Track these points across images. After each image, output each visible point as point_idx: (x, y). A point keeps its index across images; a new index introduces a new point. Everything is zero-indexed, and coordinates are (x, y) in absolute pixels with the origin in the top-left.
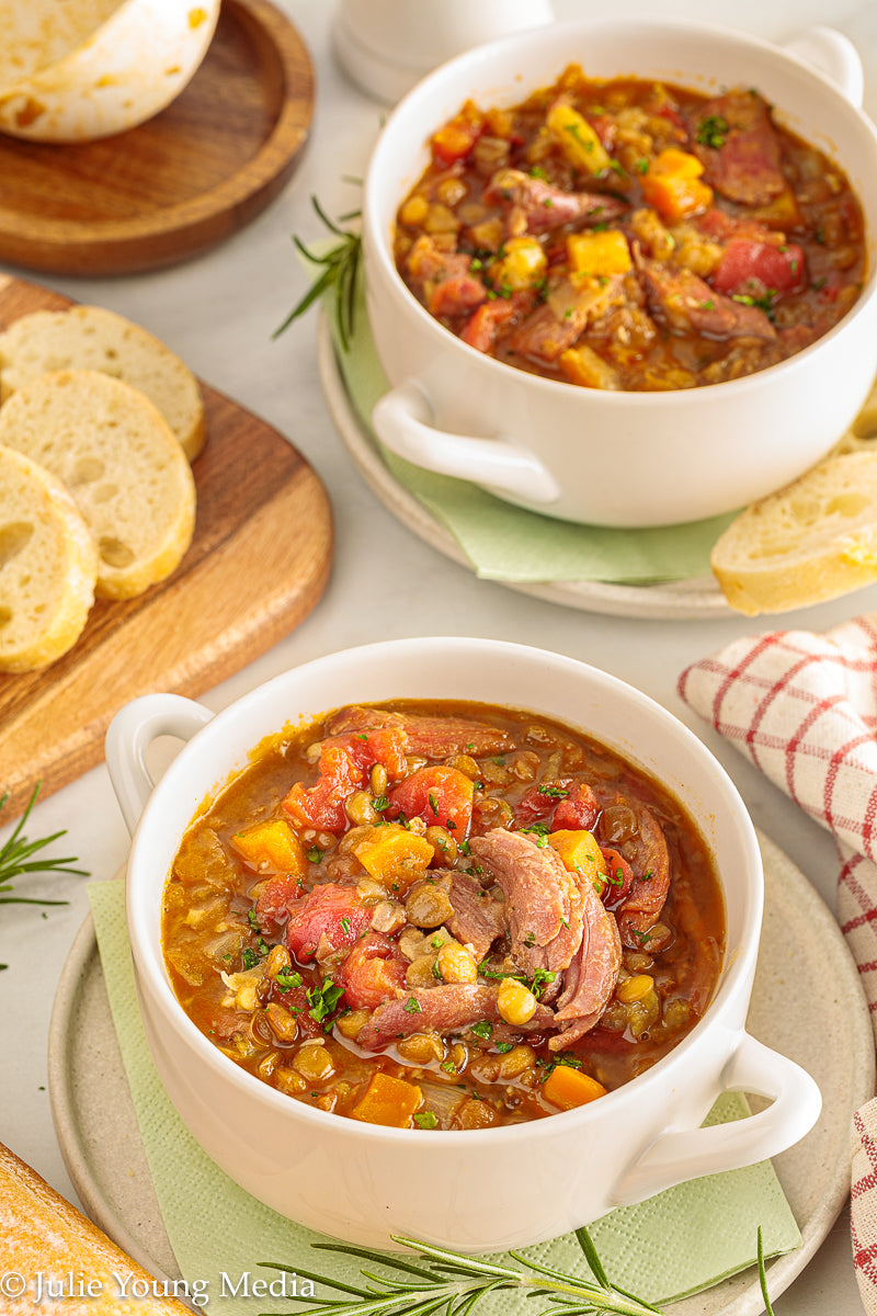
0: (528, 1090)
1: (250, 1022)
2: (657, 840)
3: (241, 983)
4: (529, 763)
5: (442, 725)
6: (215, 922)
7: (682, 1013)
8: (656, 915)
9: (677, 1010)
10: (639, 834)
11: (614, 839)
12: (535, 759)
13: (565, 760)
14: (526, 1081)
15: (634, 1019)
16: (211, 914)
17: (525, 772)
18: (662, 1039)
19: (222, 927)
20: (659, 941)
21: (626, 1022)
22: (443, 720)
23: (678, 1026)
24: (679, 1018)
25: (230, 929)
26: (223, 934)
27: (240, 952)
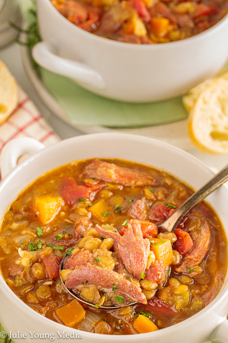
0: (127, 322)
1: (23, 271)
2: (207, 233)
3: (25, 255)
4: (163, 193)
5: (130, 172)
6: (22, 230)
7: (199, 305)
8: (199, 263)
9: (198, 302)
10: (201, 230)
11: (190, 229)
12: (166, 191)
13: (178, 195)
14: (127, 319)
15: (177, 302)
16: (21, 226)
17: (160, 196)
18: (188, 313)
19: (24, 232)
20: (197, 273)
21: (174, 302)
22: (131, 170)
23: (197, 309)
24: (198, 306)
25: (27, 234)
26: (23, 235)
27: (29, 243)
